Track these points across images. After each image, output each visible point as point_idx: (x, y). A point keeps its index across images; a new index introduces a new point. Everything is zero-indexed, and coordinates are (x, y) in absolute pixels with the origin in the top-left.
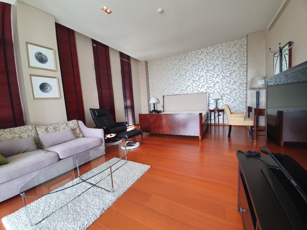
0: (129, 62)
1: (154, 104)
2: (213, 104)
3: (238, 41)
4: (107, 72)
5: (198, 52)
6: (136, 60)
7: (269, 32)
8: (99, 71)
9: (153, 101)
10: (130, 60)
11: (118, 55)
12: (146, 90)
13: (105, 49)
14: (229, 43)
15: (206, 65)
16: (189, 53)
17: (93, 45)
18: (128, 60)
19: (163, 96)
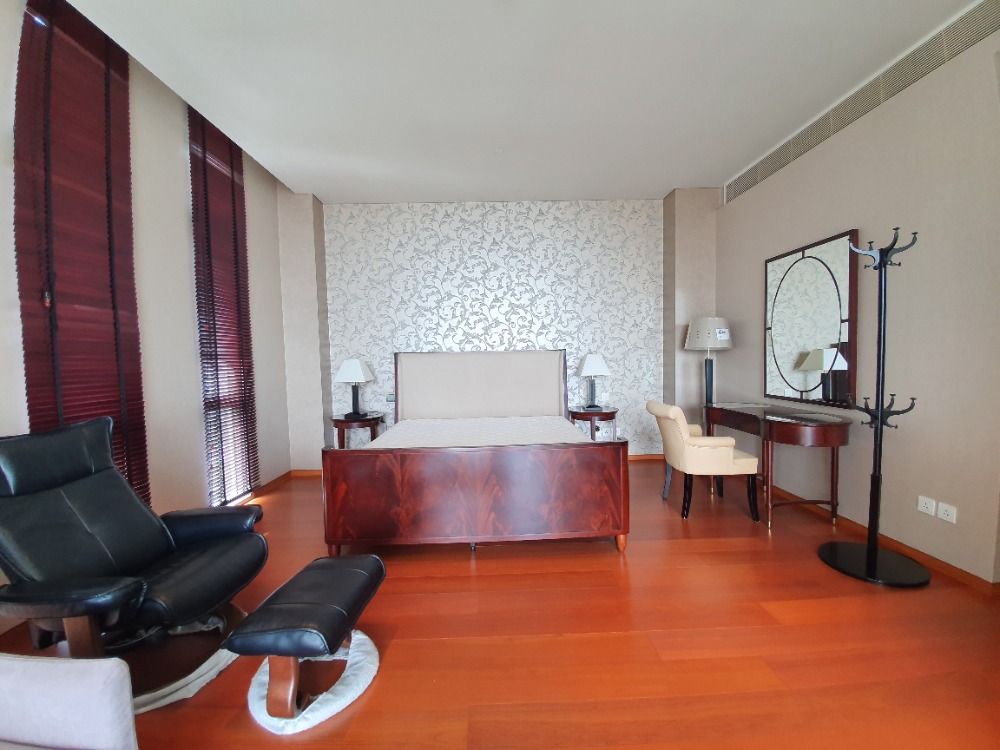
0: (236, 180)
1: (355, 389)
2: (577, 391)
3: (643, 205)
4: (103, 199)
5: (529, 209)
6: (270, 180)
7: (727, 202)
8: (47, 181)
9: (348, 372)
10: (241, 172)
11: (181, 128)
12: (316, 324)
13: (103, 66)
14: (619, 203)
15: (555, 260)
16: (499, 205)
17: (28, 20)
18: (232, 168)
19: (396, 355)
